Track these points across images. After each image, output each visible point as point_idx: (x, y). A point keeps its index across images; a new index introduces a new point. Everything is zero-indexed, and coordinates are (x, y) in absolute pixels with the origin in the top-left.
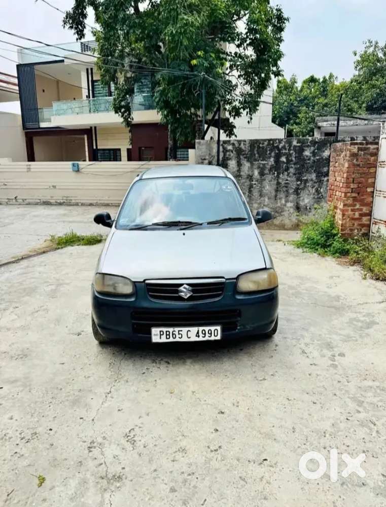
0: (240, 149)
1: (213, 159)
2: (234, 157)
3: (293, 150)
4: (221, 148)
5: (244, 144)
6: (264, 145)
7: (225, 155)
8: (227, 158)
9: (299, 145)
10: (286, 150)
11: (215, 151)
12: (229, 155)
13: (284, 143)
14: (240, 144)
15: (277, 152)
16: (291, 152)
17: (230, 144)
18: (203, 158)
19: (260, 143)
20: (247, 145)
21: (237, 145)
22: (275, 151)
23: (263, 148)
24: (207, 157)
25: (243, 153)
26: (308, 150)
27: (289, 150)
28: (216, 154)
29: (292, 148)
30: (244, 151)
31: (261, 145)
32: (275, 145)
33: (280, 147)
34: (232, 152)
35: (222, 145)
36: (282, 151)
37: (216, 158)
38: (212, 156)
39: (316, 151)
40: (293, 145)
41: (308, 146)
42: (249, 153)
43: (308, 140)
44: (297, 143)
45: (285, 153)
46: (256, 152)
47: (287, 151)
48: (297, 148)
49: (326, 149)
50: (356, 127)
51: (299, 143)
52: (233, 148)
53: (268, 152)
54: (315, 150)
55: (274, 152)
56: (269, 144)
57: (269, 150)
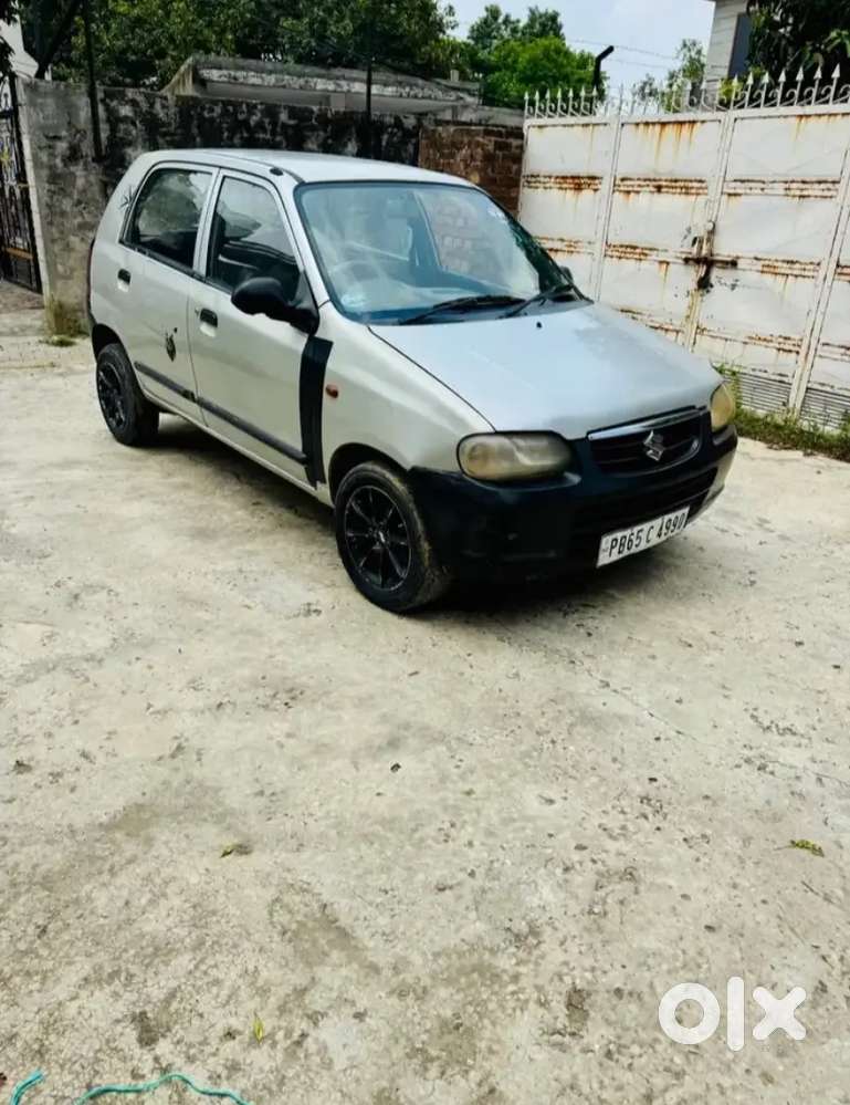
0: (154, 117)
1: (80, 141)
2: (140, 140)
3: (281, 135)
4: (101, 109)
5: (163, 107)
6: (215, 115)
7: (113, 130)
8: (121, 139)
9: (292, 122)
10: (265, 131)
11: (84, 114)
12: (128, 133)
13: (259, 115)
14: (152, 105)
15: (245, 135)
16: (278, 139)
17: (127, 103)
18: (51, 134)
19: (203, 109)
20: (173, 110)
21: (144, 106)
22: (241, 133)
23: (212, 120)
24: (64, 133)
25: (164, 129)
26: (313, 139)
27: (274, 133)
28: (90, 126)
29: (279, 129)
30: (164, 124)
31: (206, 114)
32: (241, 117)
33: (252, 123)
34: (134, 124)
35: (103, 101)
36: (257, 135)
37: (90, 136)
38: (78, 131)
39: (330, 141)
40: (280, 124)
41: (313, 129)
42: (179, 131)
43: (312, 112)
44: (290, 118)
45: (264, 139)
46: (195, 131)
47: (268, 136)
48: (290, 132)
49: (350, 140)
50: (282, 90)
51: (294, 119)
52: (135, 112)
53: (226, 134)
54: (328, 138)
55: (238, 136)
56: (225, 113)
57: (227, 129)
